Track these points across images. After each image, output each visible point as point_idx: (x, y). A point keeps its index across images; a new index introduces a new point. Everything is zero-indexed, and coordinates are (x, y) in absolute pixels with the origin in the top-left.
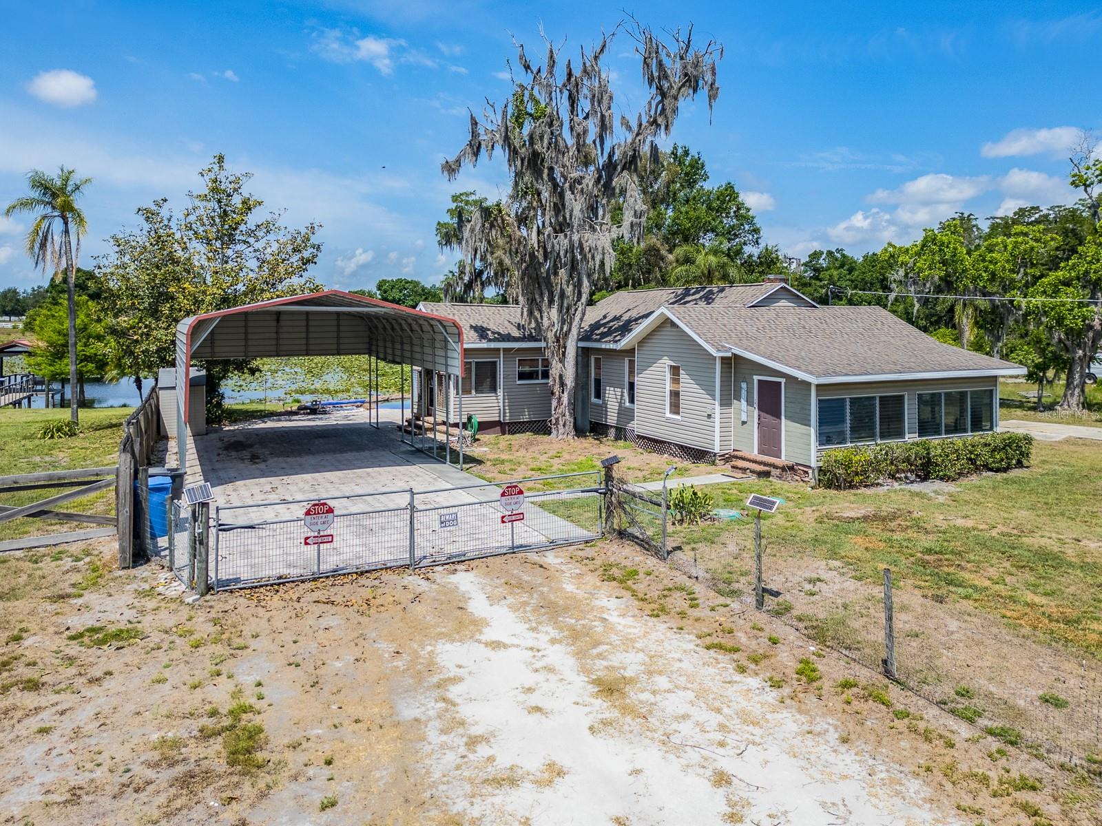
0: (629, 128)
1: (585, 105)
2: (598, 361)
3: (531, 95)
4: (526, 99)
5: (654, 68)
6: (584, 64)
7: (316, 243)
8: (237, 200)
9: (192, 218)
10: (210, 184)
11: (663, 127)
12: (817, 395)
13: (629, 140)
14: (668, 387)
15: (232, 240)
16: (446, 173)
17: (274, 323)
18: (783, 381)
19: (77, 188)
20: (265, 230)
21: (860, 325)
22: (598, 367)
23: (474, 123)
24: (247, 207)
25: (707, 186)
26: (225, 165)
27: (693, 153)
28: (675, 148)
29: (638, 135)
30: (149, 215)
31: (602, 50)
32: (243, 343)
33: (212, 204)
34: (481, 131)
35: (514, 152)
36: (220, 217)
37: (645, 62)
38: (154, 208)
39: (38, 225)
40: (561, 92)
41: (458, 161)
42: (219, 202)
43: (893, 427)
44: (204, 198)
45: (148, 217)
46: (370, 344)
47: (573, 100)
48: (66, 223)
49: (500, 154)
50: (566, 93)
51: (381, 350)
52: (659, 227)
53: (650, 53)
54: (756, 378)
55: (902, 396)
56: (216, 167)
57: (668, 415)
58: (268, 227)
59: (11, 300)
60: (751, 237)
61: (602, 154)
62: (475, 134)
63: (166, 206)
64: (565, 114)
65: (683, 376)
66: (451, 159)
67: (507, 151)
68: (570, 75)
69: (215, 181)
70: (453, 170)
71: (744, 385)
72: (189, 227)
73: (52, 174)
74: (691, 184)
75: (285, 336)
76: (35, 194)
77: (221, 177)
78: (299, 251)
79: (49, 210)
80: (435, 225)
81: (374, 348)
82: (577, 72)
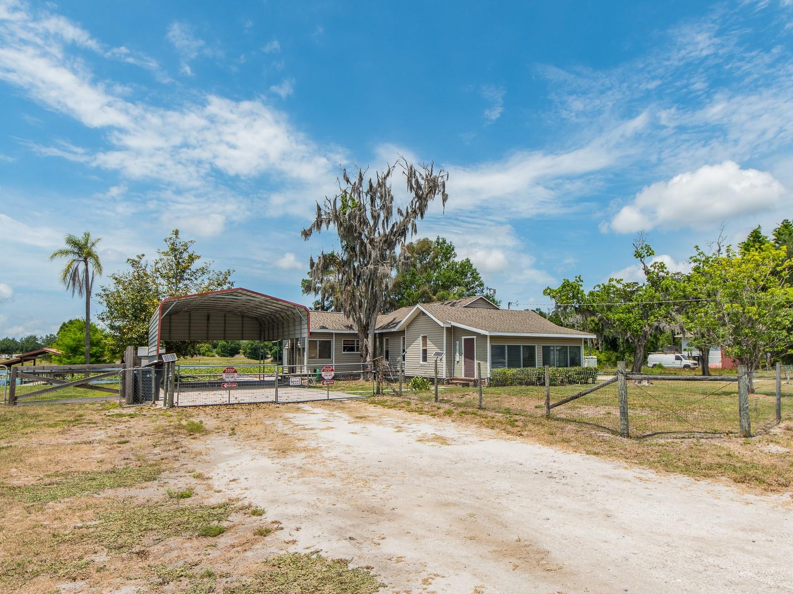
0: (402, 214)
1: (378, 202)
2: (387, 340)
3: (351, 196)
4: (348, 199)
5: (413, 183)
6: (379, 181)
7: (231, 281)
8: (185, 256)
9: (159, 265)
10: (170, 246)
11: (419, 215)
12: (490, 343)
13: (402, 220)
14: (421, 348)
15: (182, 278)
16: (303, 236)
17: (206, 321)
18: (475, 337)
19: (93, 244)
20: (201, 273)
21: (520, 318)
22: (387, 344)
23: (319, 209)
24: (192, 259)
25: (456, 260)
26: (179, 236)
27: (448, 242)
28: (438, 239)
29: (406, 218)
30: (134, 263)
31: (388, 175)
32: (188, 332)
33: (171, 257)
34: (323, 213)
35: (340, 225)
36: (176, 265)
37: (408, 180)
38: (137, 259)
39: (69, 266)
40: (367, 195)
41: (310, 230)
42: (175, 256)
43: (530, 361)
44: (166, 254)
45: (133, 264)
46: (260, 334)
47: (373, 200)
48: (87, 265)
49: (333, 227)
50: (369, 196)
51: (266, 336)
52: (429, 282)
53: (411, 175)
54: (463, 338)
55: (535, 346)
56: (174, 236)
57: (421, 363)
58: (203, 271)
59: (32, 343)
60: (479, 289)
61: (387, 227)
62: (319, 215)
63: (144, 259)
64: (368, 207)
65: (428, 342)
66: (307, 228)
67: (336, 223)
68: (371, 186)
69: (173, 244)
70: (308, 235)
71: (458, 342)
72: (157, 270)
73: (80, 237)
74: (447, 259)
75: (212, 328)
76: (68, 247)
77: (178, 241)
78: (221, 285)
79: (76, 257)
80: (301, 281)
81: (262, 336)
82: (375, 185)
